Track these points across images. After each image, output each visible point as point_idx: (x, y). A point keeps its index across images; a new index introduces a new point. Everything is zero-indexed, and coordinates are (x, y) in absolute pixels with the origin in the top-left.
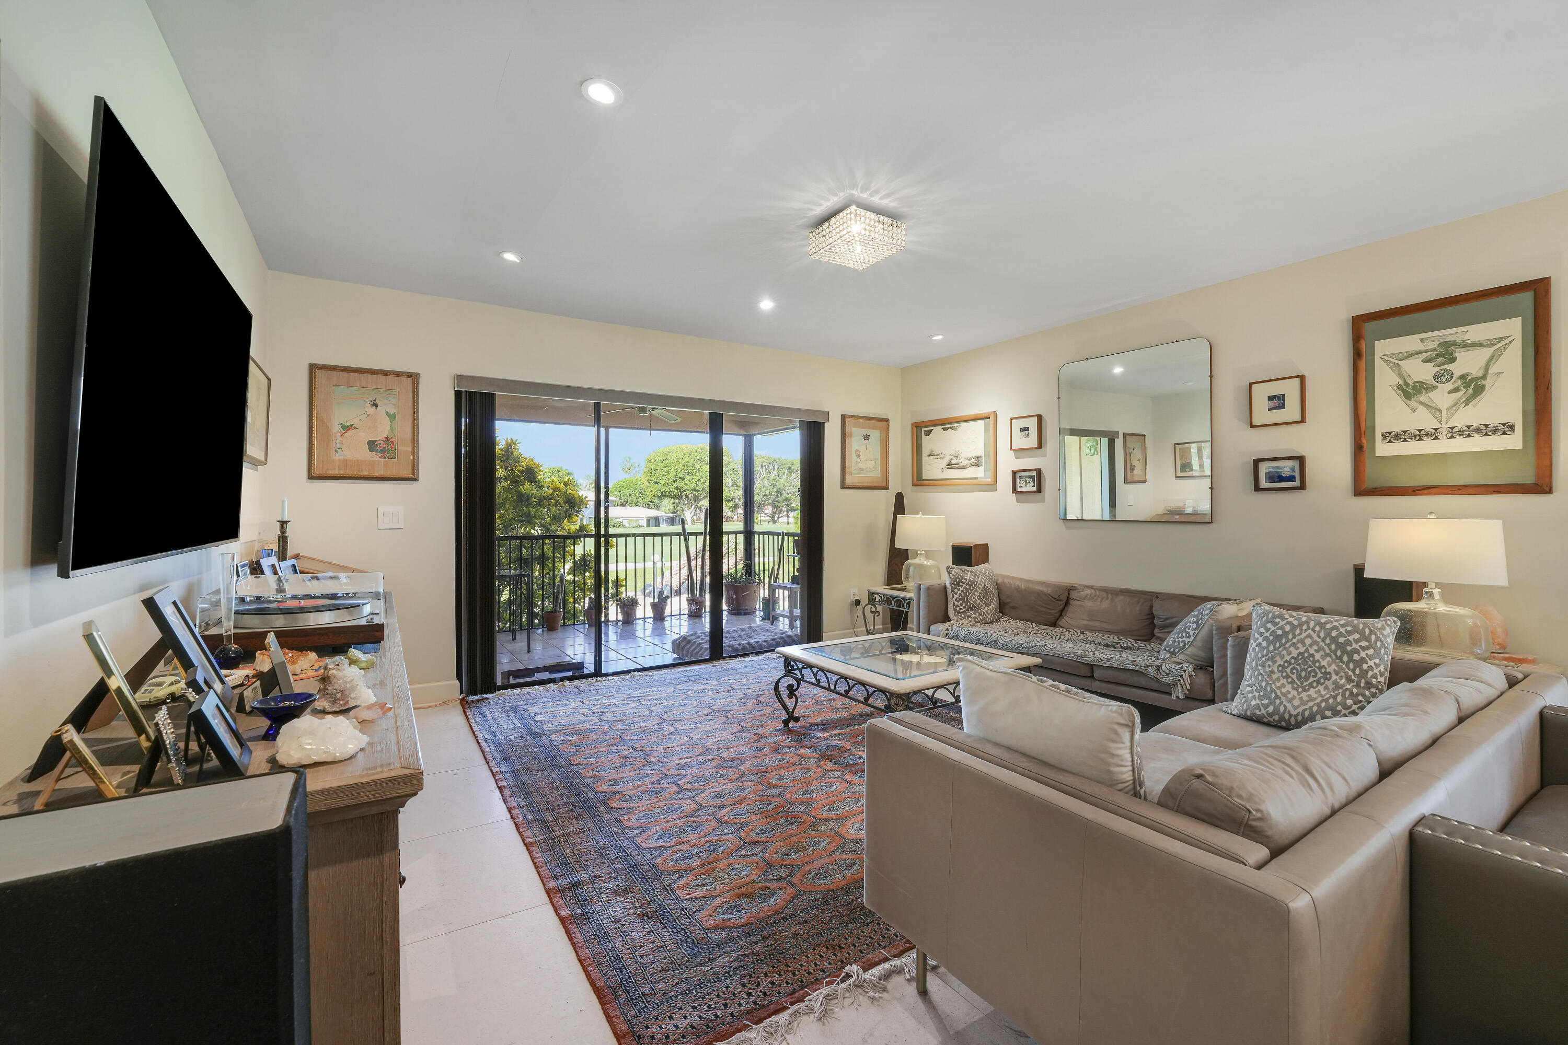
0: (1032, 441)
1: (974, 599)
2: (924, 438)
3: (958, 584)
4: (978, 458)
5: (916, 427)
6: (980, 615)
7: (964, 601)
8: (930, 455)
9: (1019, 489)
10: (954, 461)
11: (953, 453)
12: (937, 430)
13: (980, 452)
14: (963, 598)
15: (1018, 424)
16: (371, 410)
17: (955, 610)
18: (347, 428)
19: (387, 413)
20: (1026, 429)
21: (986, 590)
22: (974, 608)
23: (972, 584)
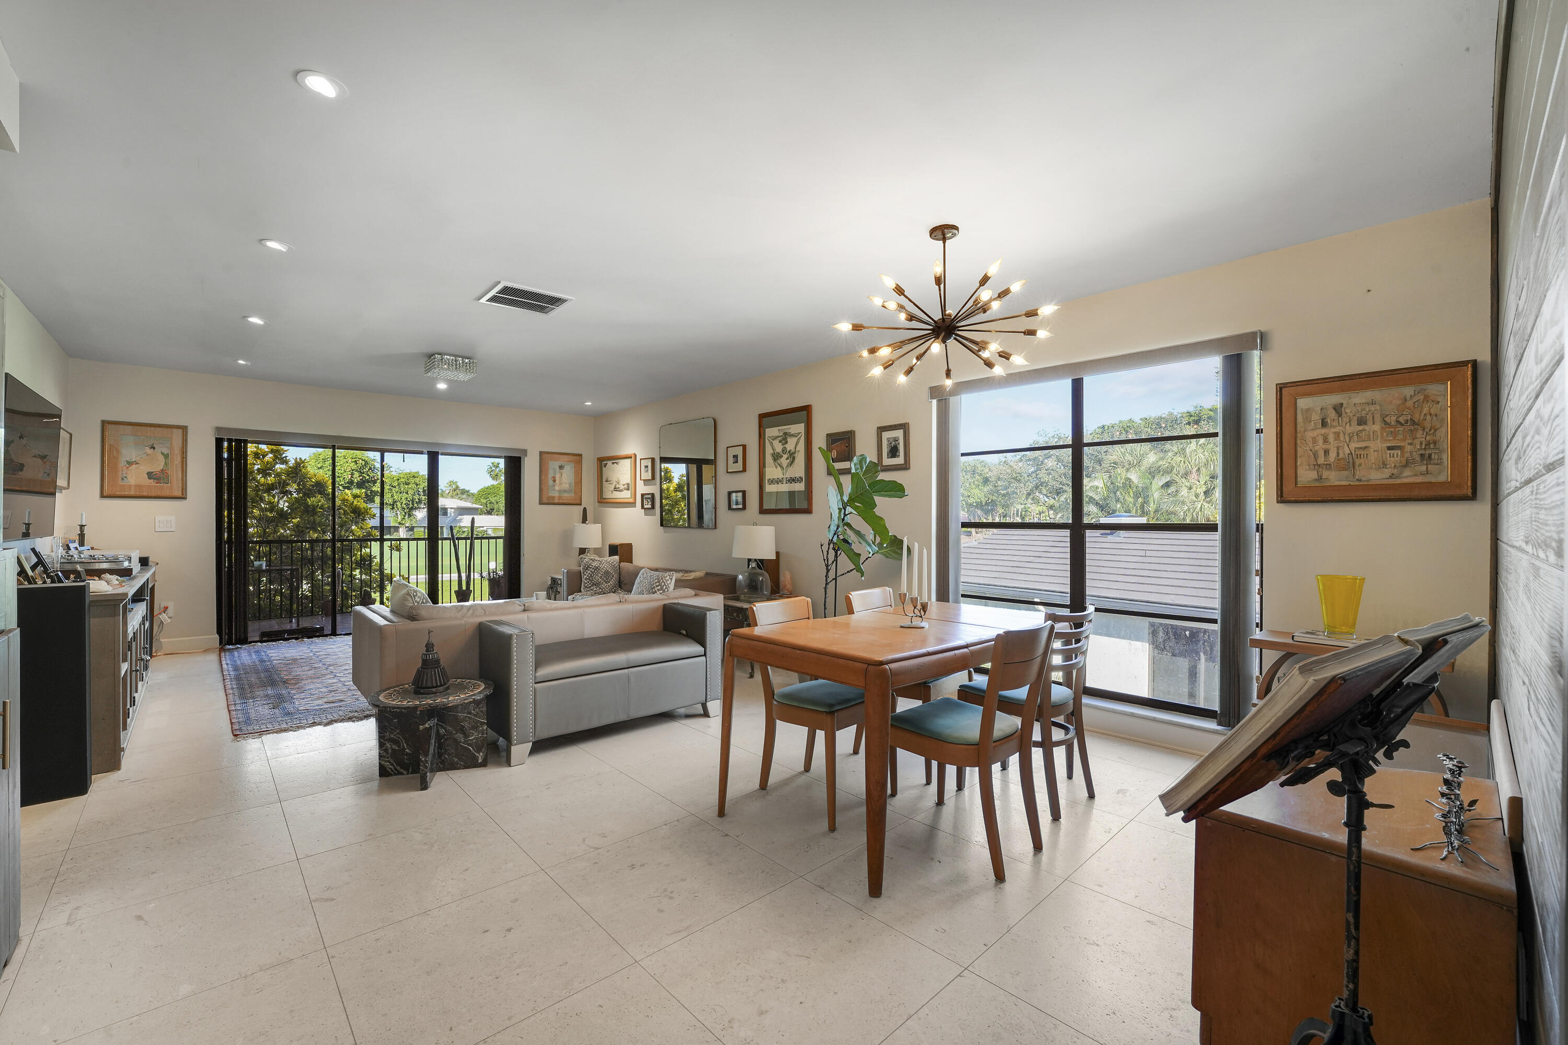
0: (649, 476)
1: (598, 578)
2: (604, 468)
3: (587, 569)
4: (628, 484)
5: (600, 460)
6: (600, 588)
7: (590, 580)
8: (606, 481)
9: (645, 507)
10: (617, 486)
11: (617, 480)
12: (609, 463)
13: (628, 481)
14: (590, 578)
15: (644, 463)
16: (149, 451)
17: (584, 586)
18: (130, 463)
19: (162, 453)
20: (646, 467)
21: (607, 573)
22: (597, 584)
23: (596, 568)
